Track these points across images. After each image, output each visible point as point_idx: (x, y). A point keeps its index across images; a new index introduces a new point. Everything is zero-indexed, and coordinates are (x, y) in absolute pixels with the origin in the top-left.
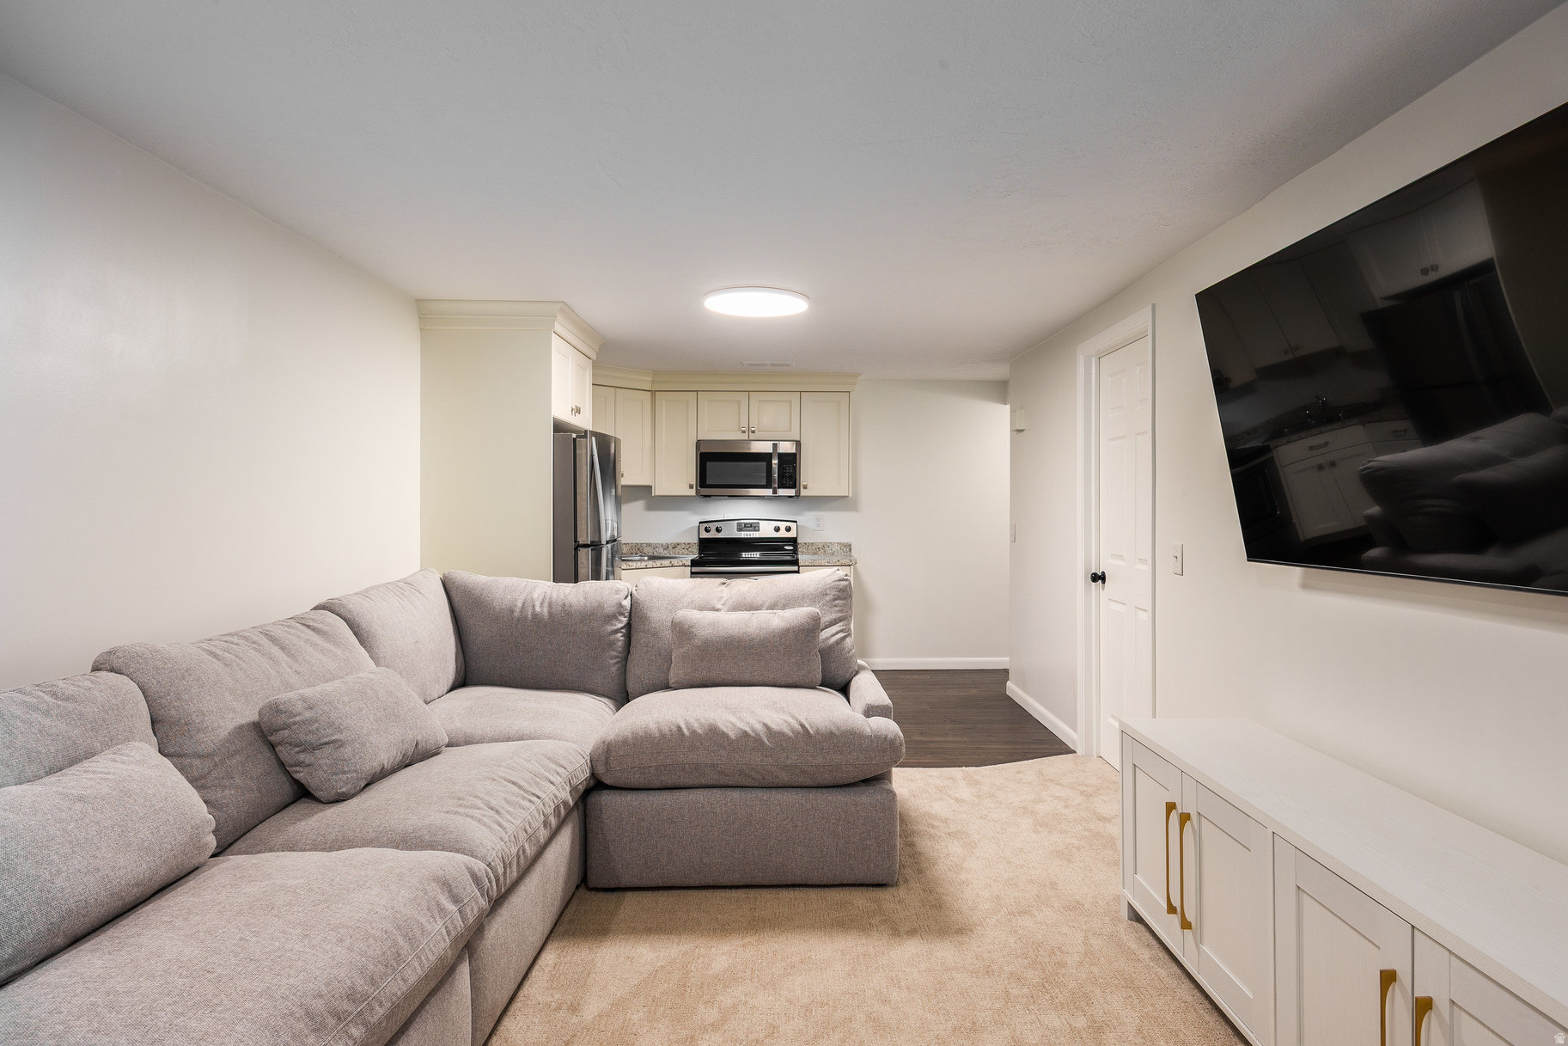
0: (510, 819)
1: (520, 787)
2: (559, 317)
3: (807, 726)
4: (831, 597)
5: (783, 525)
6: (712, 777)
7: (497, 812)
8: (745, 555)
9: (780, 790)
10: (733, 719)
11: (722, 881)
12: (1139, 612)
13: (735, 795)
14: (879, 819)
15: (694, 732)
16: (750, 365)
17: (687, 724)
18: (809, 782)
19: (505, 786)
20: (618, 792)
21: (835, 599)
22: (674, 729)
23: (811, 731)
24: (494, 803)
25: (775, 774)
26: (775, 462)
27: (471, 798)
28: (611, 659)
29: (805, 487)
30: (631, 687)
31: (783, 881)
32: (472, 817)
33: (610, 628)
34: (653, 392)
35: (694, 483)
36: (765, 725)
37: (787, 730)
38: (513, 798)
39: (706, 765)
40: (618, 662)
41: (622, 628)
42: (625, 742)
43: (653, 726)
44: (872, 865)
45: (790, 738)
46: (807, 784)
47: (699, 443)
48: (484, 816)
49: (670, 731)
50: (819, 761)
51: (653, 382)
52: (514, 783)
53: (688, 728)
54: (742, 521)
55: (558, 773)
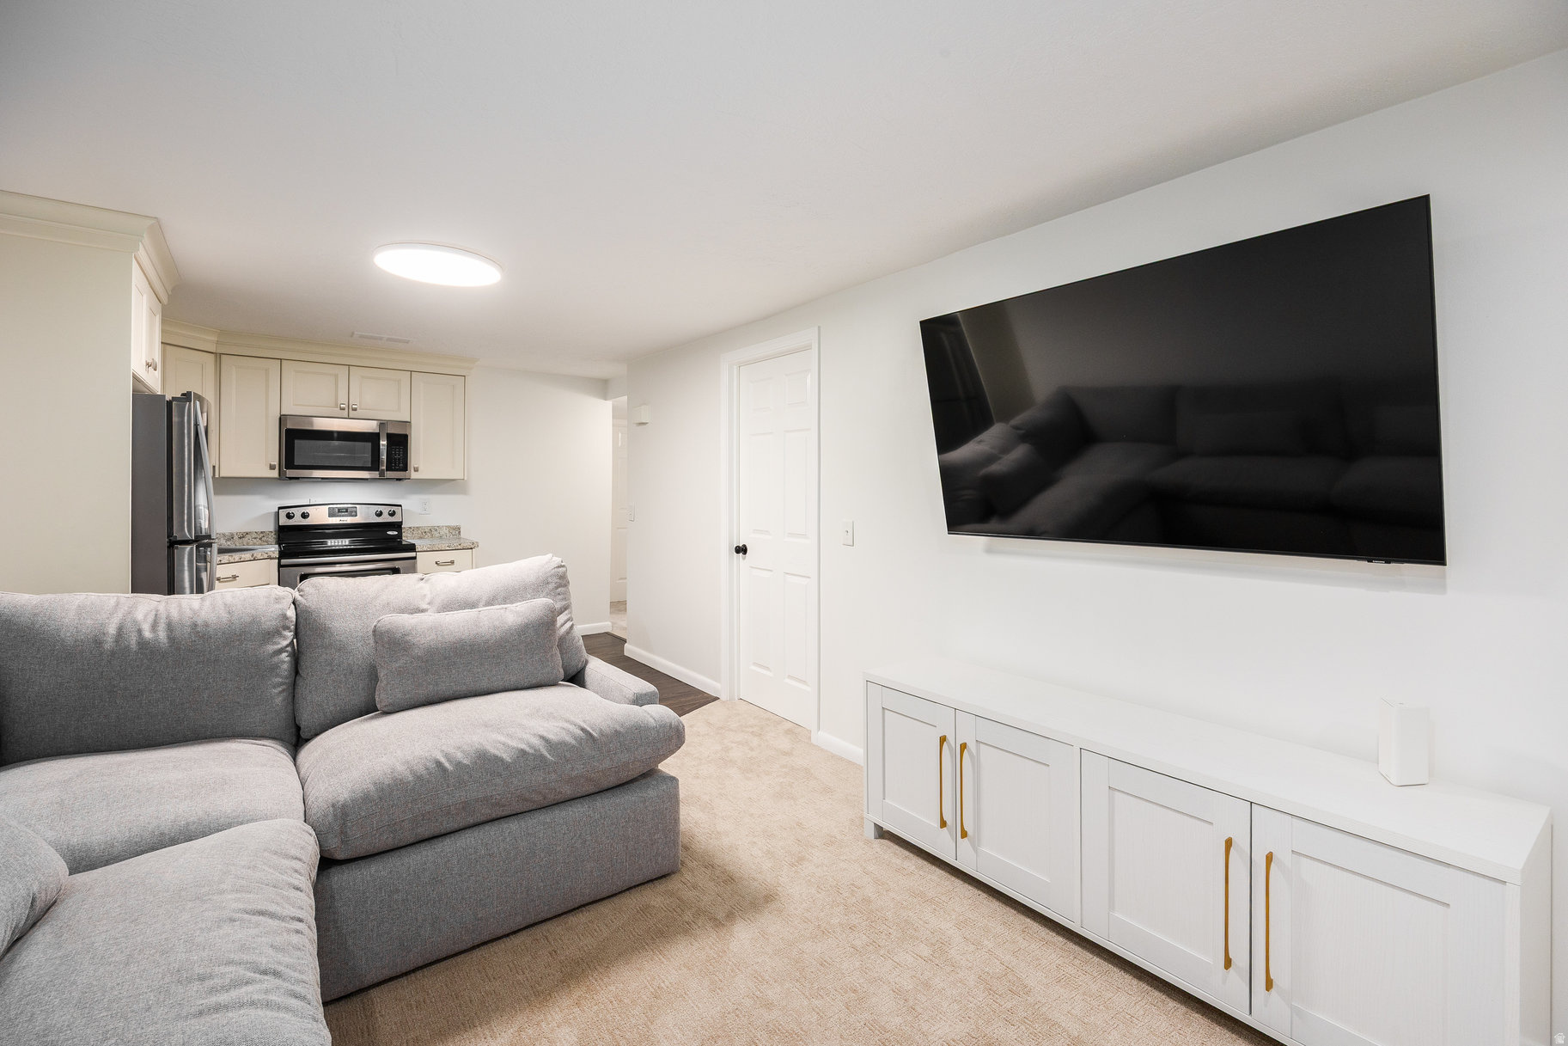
0: (296, 975)
1: (272, 915)
2: (146, 240)
3: (588, 729)
4: (554, 585)
5: (386, 510)
6: (486, 812)
7: (276, 974)
8: (332, 543)
9: (562, 806)
10: (502, 739)
11: (500, 932)
12: (788, 576)
13: (513, 826)
14: (666, 809)
15: (458, 765)
16: (361, 337)
17: (447, 756)
18: (592, 789)
19: (257, 925)
20: (353, 865)
21: (557, 588)
22: (432, 765)
23: (594, 734)
24: (263, 961)
25: (558, 790)
26: (383, 442)
27: (223, 969)
28: (274, 687)
29: (416, 470)
30: (306, 719)
31: (571, 905)
32: (253, 1003)
33: (271, 648)
34: (218, 356)
35: (276, 463)
36: (542, 737)
37: (568, 739)
38: (279, 940)
39: (477, 800)
40: (283, 690)
41: (287, 646)
42: (366, 798)
43: (401, 768)
44: (660, 859)
45: (573, 746)
46: (591, 791)
47: (282, 419)
48: (267, 992)
49: (427, 769)
50: (607, 764)
51: (218, 342)
52: (262, 913)
53: (449, 760)
54: (335, 506)
55: (296, 871)
